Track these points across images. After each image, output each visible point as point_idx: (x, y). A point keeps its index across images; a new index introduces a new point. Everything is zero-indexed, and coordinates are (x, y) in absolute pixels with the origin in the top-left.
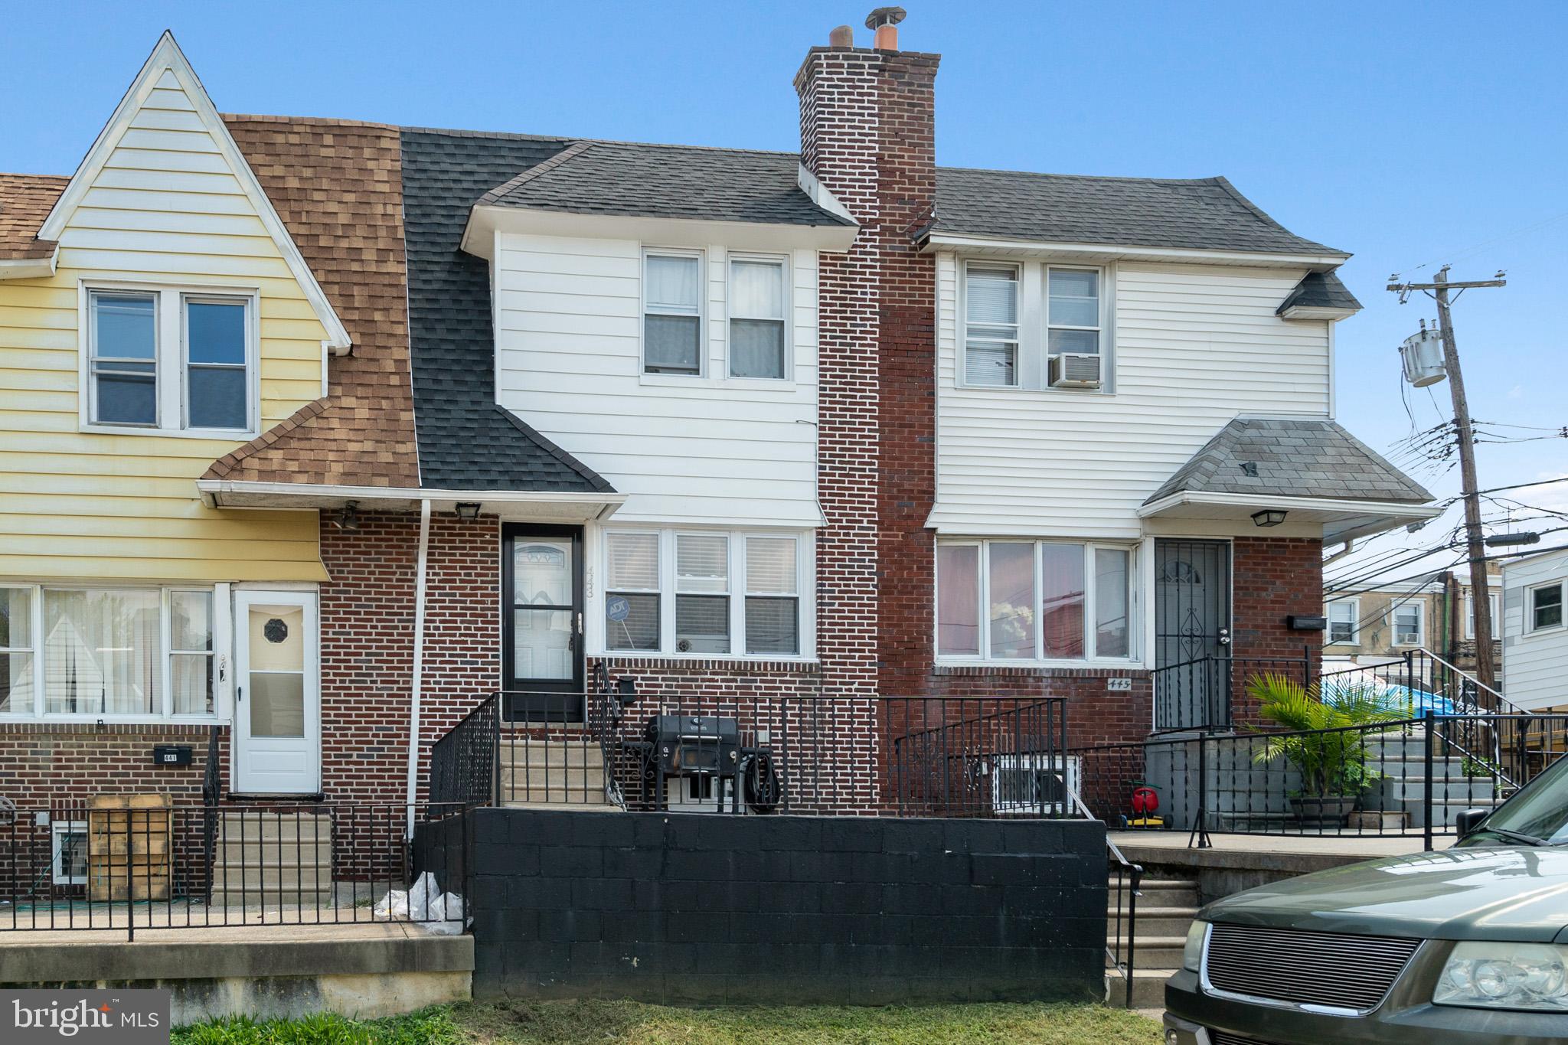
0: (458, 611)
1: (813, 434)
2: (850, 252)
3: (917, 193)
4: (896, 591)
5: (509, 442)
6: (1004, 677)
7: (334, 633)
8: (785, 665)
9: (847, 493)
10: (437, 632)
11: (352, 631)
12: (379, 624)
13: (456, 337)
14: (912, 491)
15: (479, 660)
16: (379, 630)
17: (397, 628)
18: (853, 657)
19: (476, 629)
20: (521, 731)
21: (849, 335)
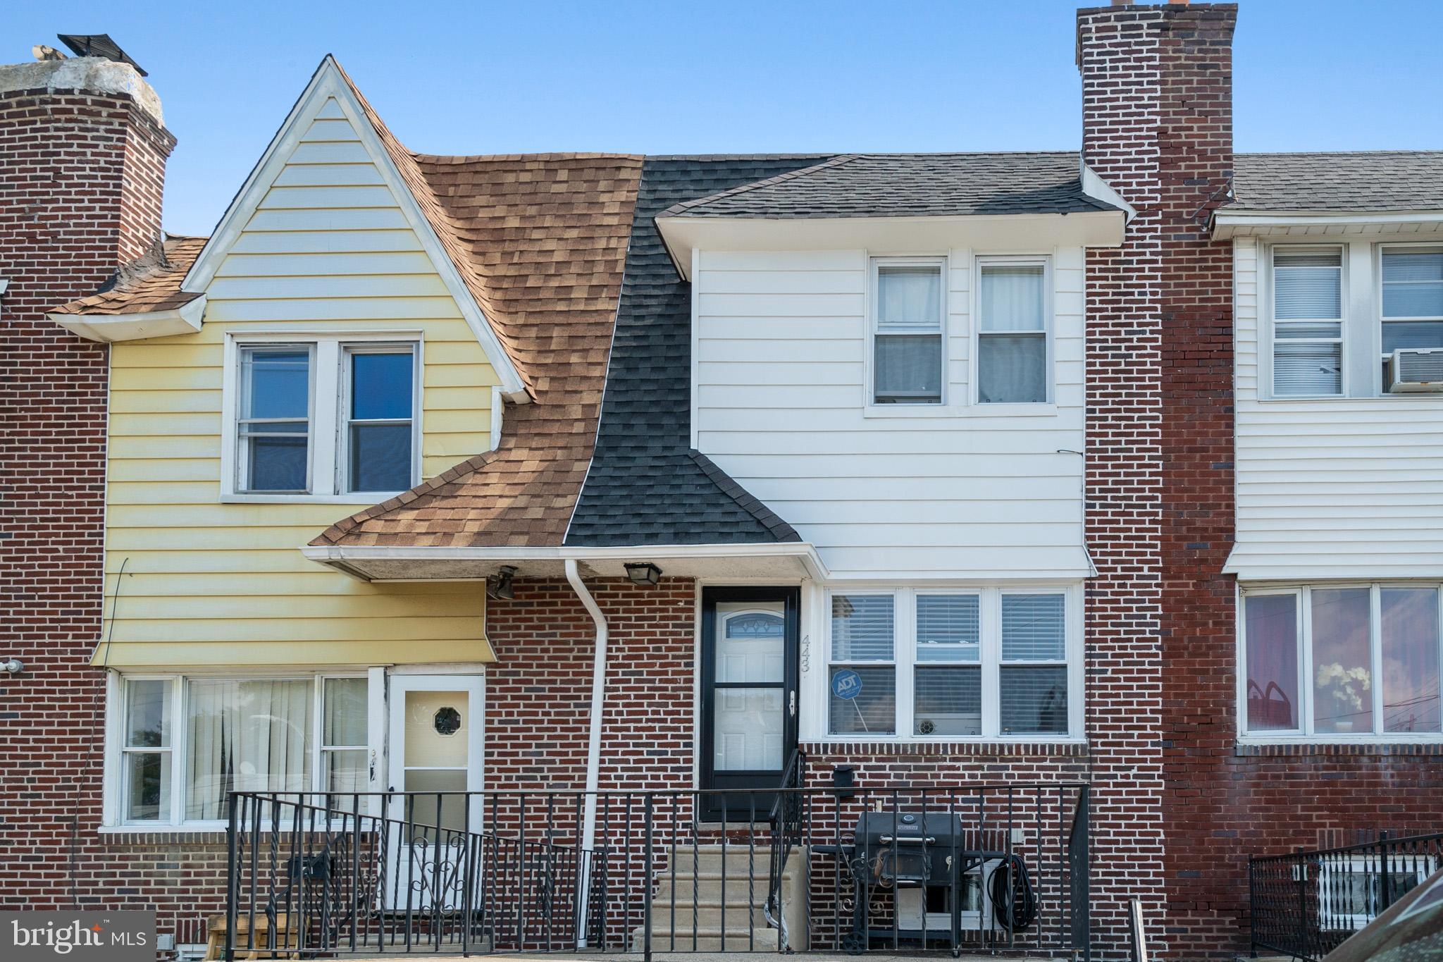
0: (646, 692)
1: (1077, 466)
2: (1123, 246)
3: (1209, 170)
4: (1186, 653)
5: (693, 490)
6: (1330, 758)
7: (500, 722)
8: (1043, 747)
9: (1122, 535)
10: (619, 718)
11: (521, 718)
12: (553, 711)
13: (661, 376)
14: (1206, 530)
15: (669, 750)
16: (553, 717)
17: (572, 713)
18: (1132, 736)
19: (666, 713)
20: (717, 833)
21: (1123, 345)
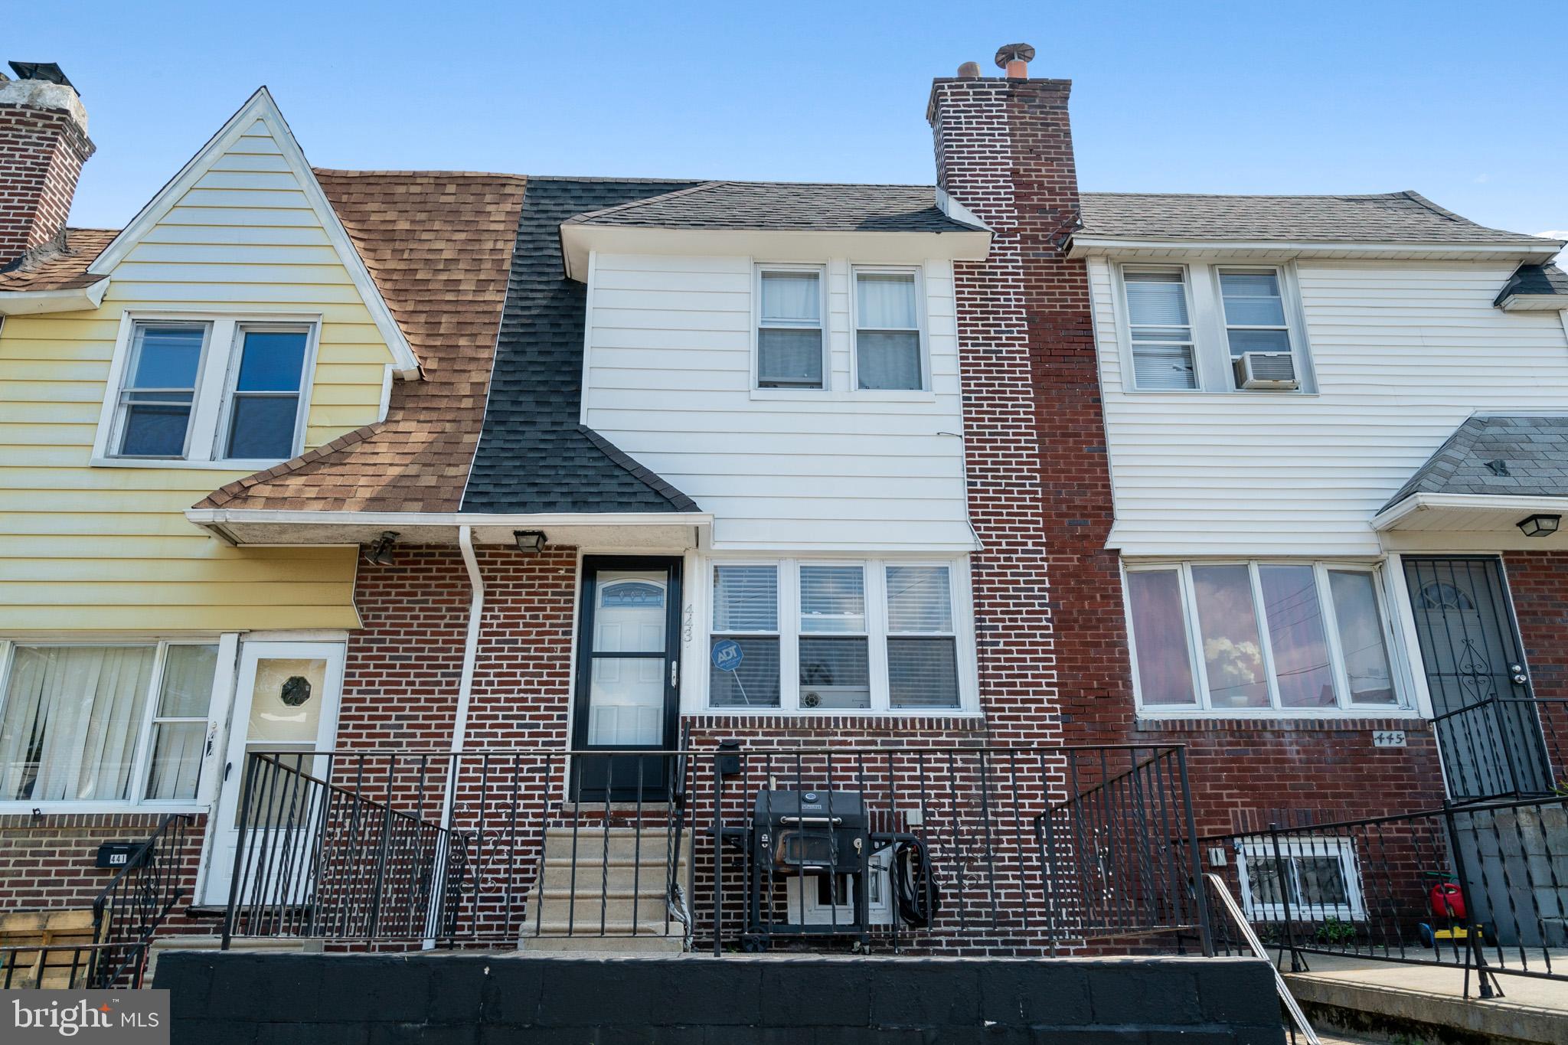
0: (519, 661)
1: (958, 447)
2: (987, 261)
4: (1076, 626)
5: (585, 462)
6: (1232, 733)
7: (359, 692)
8: (939, 721)
9: (1004, 511)
10: (489, 688)
11: (382, 688)
12: (417, 680)
14: (1085, 507)
15: (541, 722)
16: (417, 687)
17: (439, 683)
18: (1029, 710)
19: (540, 683)
20: (590, 815)
21: (993, 342)
